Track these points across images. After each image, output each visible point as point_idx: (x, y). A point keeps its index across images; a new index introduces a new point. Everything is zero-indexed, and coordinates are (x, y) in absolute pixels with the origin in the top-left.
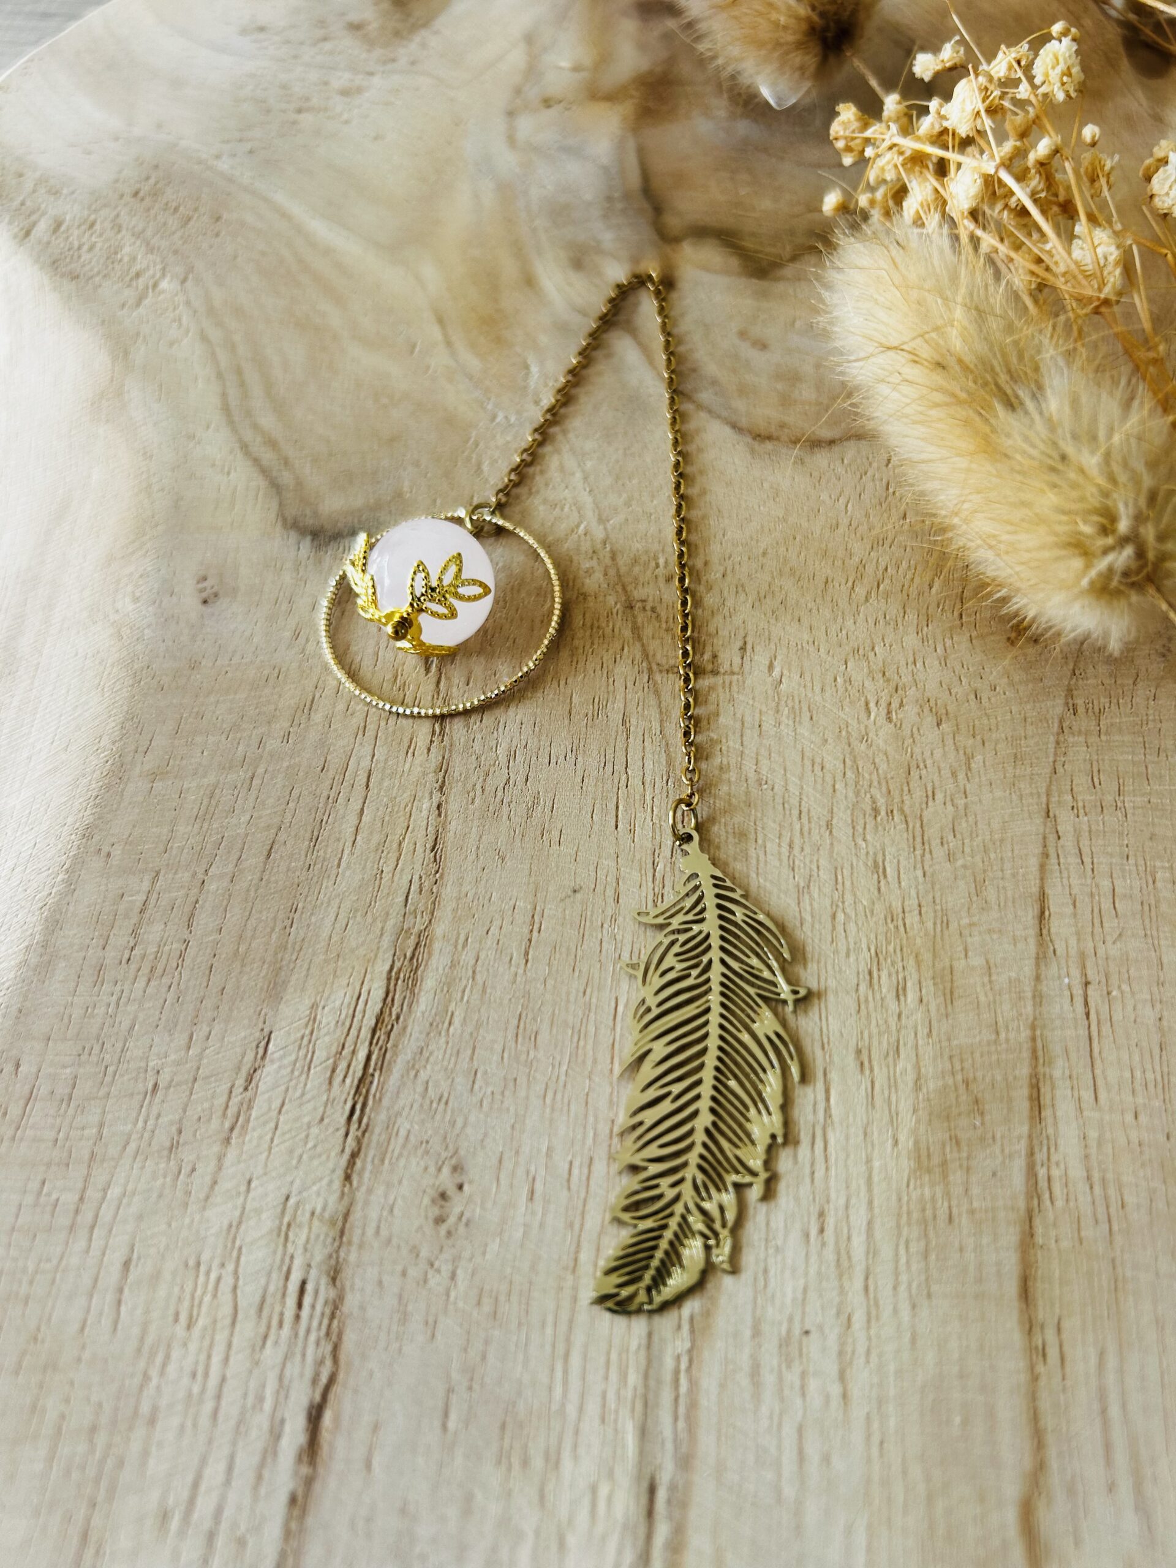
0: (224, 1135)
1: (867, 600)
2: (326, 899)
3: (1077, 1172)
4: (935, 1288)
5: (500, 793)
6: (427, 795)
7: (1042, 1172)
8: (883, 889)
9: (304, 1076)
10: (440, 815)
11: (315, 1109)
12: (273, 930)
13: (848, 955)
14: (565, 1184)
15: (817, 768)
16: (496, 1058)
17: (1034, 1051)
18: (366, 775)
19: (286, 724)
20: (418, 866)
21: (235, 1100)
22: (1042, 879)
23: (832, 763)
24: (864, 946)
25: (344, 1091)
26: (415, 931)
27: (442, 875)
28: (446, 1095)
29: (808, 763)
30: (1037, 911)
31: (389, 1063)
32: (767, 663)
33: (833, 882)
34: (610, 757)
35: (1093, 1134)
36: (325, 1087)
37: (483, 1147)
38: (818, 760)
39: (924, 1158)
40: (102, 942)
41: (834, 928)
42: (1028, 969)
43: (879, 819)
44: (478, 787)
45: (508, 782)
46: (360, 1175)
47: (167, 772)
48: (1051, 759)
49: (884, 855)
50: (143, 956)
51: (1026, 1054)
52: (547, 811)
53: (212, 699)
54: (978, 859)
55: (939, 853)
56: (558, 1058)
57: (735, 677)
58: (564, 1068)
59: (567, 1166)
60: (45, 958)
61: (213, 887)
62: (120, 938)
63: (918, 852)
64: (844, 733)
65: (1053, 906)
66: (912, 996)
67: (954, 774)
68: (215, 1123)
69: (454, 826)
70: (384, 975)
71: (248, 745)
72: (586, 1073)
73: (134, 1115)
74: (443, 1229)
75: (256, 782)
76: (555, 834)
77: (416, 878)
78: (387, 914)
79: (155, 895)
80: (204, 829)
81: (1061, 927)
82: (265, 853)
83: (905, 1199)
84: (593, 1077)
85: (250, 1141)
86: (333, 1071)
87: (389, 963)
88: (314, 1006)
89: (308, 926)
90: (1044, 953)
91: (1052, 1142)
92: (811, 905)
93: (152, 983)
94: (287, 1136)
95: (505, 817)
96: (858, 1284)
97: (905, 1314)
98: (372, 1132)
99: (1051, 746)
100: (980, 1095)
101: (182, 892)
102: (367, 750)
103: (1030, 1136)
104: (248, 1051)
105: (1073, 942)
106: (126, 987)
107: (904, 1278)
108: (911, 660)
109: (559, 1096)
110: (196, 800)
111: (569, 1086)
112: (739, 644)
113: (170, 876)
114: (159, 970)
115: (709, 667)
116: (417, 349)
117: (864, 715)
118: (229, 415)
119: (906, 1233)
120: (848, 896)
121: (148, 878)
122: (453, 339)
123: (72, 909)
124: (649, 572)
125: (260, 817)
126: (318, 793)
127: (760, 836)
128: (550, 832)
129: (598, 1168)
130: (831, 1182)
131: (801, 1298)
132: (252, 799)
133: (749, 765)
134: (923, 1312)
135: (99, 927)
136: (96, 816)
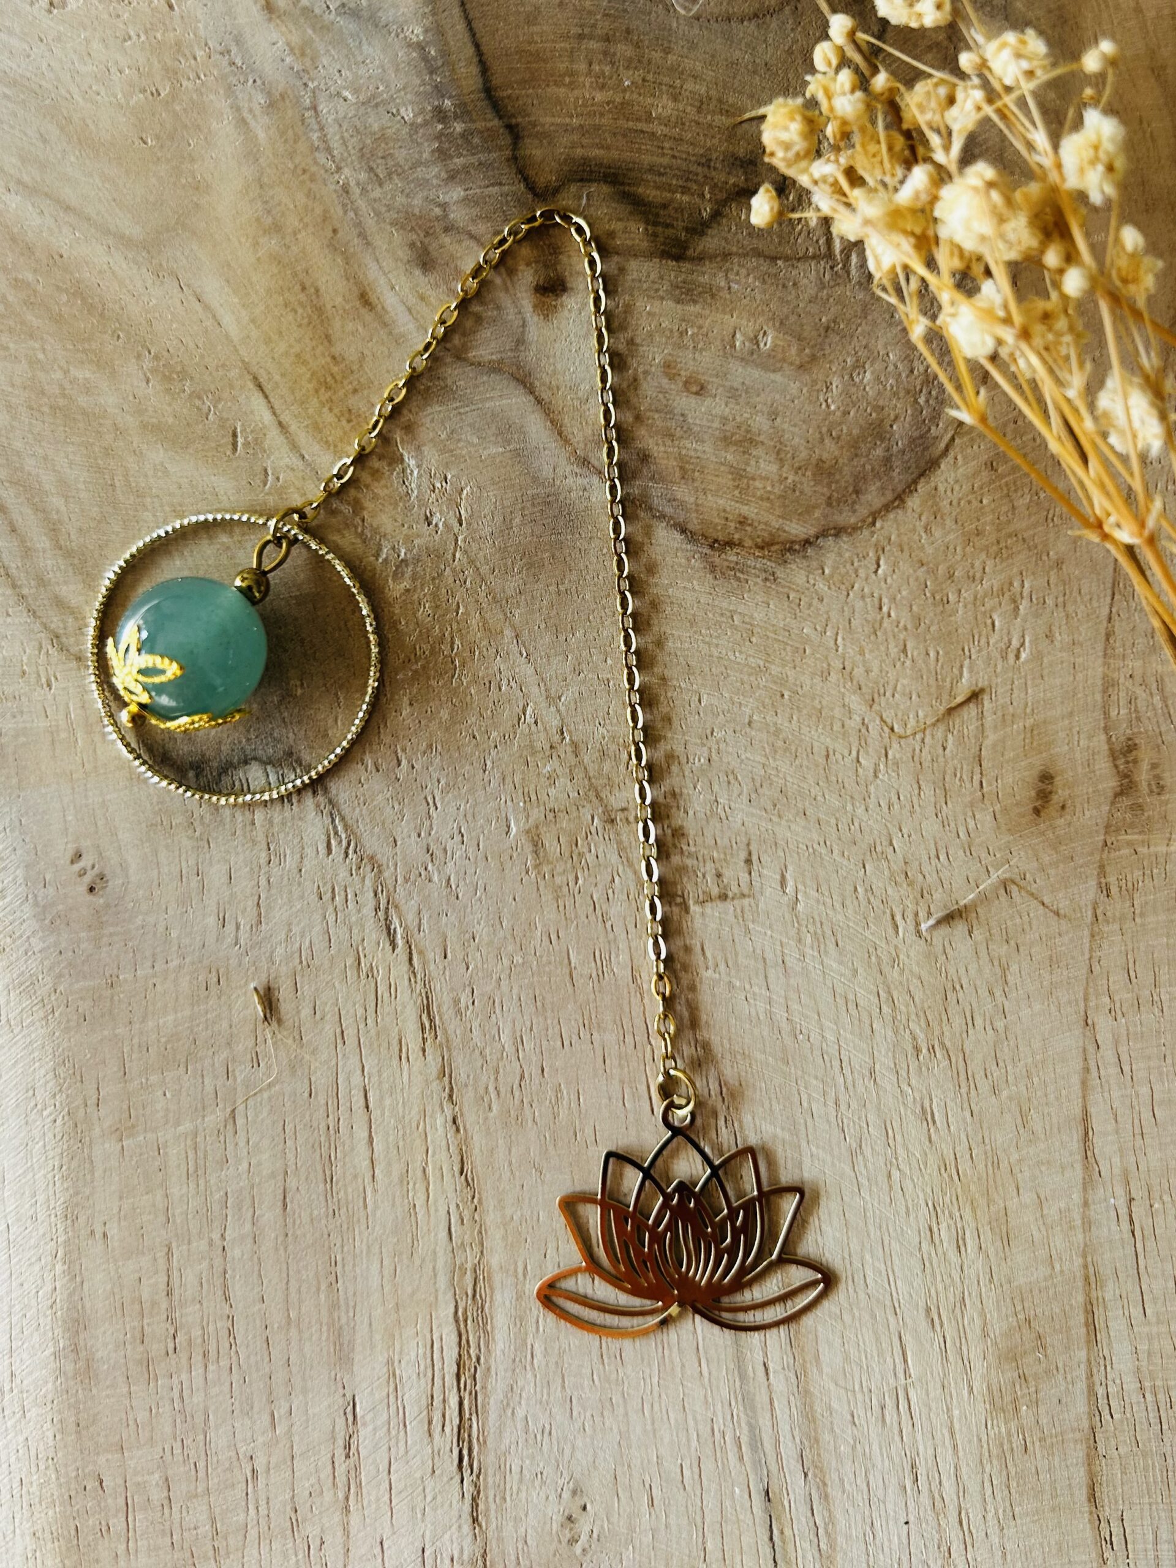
0: (342, 1504)
1: (876, 776)
2: (364, 1247)
3: (1131, 1385)
4: (1017, 1510)
5: (517, 1093)
6: (437, 1108)
7: (1101, 1391)
8: (933, 1136)
9: (402, 1433)
10: (458, 1130)
11: (423, 1463)
12: (318, 1289)
13: (908, 1213)
14: (680, 1485)
15: (852, 1007)
16: (587, 1383)
17: (1087, 1278)
18: (362, 1094)
19: (250, 1043)
20: (451, 1194)
21: (341, 1470)
22: (1084, 1097)
23: (866, 999)
24: (923, 1203)
25: (446, 1440)
26: (469, 1266)
27: (480, 1200)
28: (547, 1427)
29: (841, 1001)
30: (1081, 1132)
31: (483, 1406)
32: (778, 877)
33: (884, 1138)
35: (1143, 1347)
36: (426, 1440)
37: (595, 1468)
38: (851, 997)
39: (998, 1398)
40: (138, 1335)
41: (891, 1187)
42: (1077, 1197)
43: (921, 1058)
44: (491, 1089)
45: (522, 1077)
46: (487, 1516)
47: (133, 1126)
48: (1087, 956)
49: (931, 1099)
50: (190, 1342)
51: (1080, 1283)
52: (575, 1105)
53: (151, 1024)
54: (1022, 1086)
55: (984, 1086)
56: (648, 1371)
57: (746, 901)
58: (655, 1380)
59: (679, 1471)
60: (80, 1364)
61: (237, 1253)
62: (158, 1327)
63: (964, 1090)
64: (873, 959)
65: (1096, 1123)
66: (972, 1244)
67: (991, 993)
68: (328, 1496)
69: (478, 1142)
70: (451, 1319)
71: (216, 1077)
72: (678, 1380)
73: (244, 1503)
74: (578, 1549)
75: (240, 1121)
76: (589, 1131)
77: (453, 1208)
78: (435, 1252)
79: (176, 1274)
80: (202, 1187)
81: (1104, 1145)
82: (280, 1204)
83: (984, 1438)
84: (685, 1383)
85: (369, 1505)
86: (430, 1423)
87: (452, 1305)
88: (389, 1362)
89: (355, 1278)
90: (1090, 1177)
91: (1108, 1363)
92: (865, 1166)
93: (211, 1367)
94: (404, 1494)
95: (530, 1122)
96: (954, 1519)
97: (995, 1539)
98: (486, 1475)
99: (1086, 940)
100: (1041, 1330)
101: (205, 1264)
102: (354, 1061)
103: (1089, 1361)
104: (337, 1420)
105: (1116, 1160)
106: (184, 1377)
107: (991, 1507)
108: (933, 853)
109: (656, 1407)
110: (179, 1153)
111: (664, 1397)
112: (743, 855)
113: (185, 1248)
115: (715, 891)
116: (240, 440)
117: (891, 931)
118: (14, 586)
119: (988, 1469)
120: (901, 1151)
121: (161, 1254)
122: (286, 418)
123: (88, 1305)
124: (622, 768)
125: (259, 1164)
126: (315, 1124)
127: (804, 1097)
128: (582, 1130)
129: (708, 1466)
130: (919, 1436)
131: (905, 1541)
132: (242, 1144)
133: (780, 1014)
134: (1010, 1532)
135: (127, 1319)
136: (71, 1191)
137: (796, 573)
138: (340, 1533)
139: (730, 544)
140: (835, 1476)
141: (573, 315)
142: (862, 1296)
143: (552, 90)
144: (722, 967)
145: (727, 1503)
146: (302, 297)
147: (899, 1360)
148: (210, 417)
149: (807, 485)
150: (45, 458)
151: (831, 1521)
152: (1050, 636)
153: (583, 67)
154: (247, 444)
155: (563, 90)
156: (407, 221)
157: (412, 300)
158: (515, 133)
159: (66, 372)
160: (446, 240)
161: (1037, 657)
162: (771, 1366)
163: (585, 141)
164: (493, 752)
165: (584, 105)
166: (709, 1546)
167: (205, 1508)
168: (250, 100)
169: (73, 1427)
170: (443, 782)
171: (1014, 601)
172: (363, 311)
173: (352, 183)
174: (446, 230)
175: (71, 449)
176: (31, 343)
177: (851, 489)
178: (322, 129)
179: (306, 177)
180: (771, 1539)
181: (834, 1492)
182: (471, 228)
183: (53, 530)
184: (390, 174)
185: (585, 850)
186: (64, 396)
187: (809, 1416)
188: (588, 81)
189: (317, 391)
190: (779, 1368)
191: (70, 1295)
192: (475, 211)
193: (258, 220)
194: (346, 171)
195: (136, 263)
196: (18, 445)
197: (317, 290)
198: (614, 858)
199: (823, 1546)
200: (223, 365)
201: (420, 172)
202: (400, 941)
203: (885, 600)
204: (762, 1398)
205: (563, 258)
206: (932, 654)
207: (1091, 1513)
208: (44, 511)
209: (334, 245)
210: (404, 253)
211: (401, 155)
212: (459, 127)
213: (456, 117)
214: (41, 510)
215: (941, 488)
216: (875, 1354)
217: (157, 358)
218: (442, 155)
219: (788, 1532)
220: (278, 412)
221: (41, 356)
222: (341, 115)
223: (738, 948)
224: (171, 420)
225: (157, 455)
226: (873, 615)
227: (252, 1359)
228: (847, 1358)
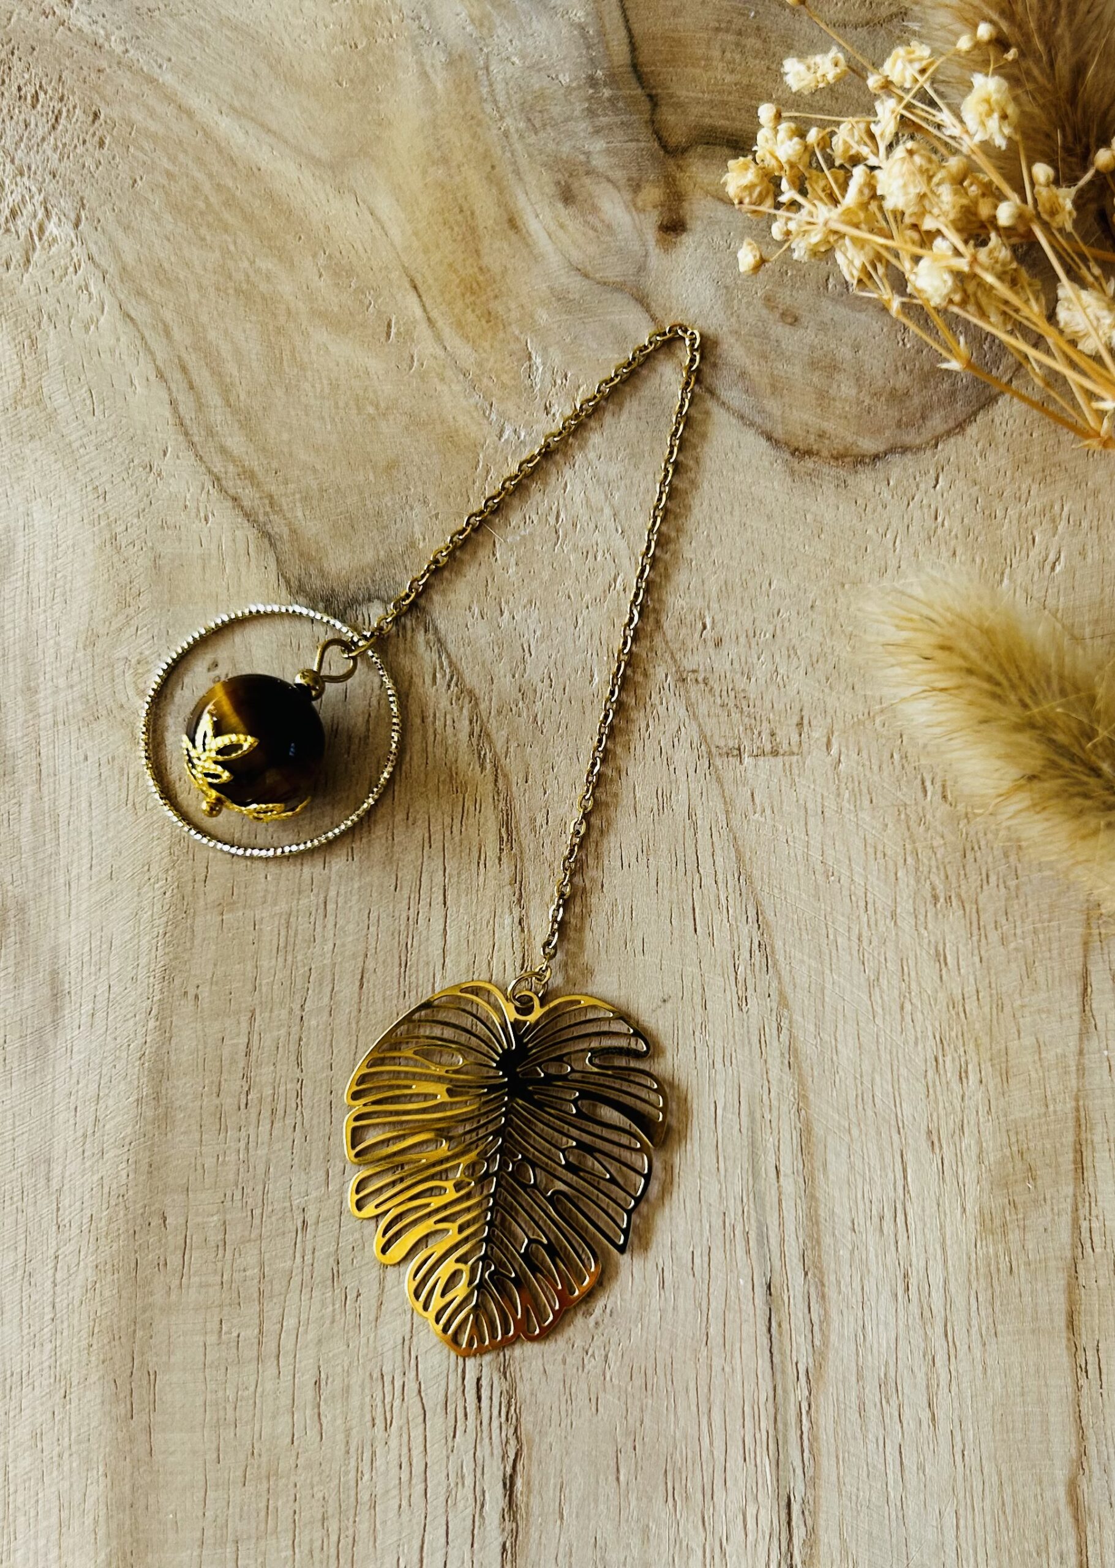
4: (1000, 1328)
5: (578, 904)
6: (507, 910)
7: (1085, 1225)
8: (945, 977)
10: (523, 930)
13: (916, 1044)
14: (690, 1271)
15: (880, 855)
17: (1078, 1120)
18: (441, 893)
22: (1085, 956)
23: (893, 849)
24: (930, 1034)
29: (870, 850)
30: (1080, 989)
32: (824, 740)
33: (899, 974)
34: (680, 854)
38: (880, 848)
39: (988, 1221)
40: (215, 1089)
41: (902, 1017)
42: (1072, 1045)
43: (938, 906)
45: (584, 890)
47: (234, 903)
49: (944, 943)
50: (260, 1100)
51: (1071, 1123)
52: (627, 919)
54: (1028, 941)
55: (994, 937)
57: (795, 758)
58: (676, 1171)
59: (690, 1258)
60: (160, 1110)
61: (313, 1023)
62: (233, 1084)
63: (975, 938)
64: (903, 816)
65: (1094, 982)
66: (973, 1078)
67: (1006, 855)
72: (697, 1174)
73: (291, 1252)
75: (331, 907)
76: (638, 943)
79: (256, 1037)
81: (1101, 1002)
82: (358, 984)
83: (973, 1256)
84: (702, 1177)
90: (1087, 1028)
91: (1092, 1200)
92: (881, 998)
93: (276, 1124)
96: (939, 1330)
97: (977, 1353)
100: (1032, 1163)
101: (283, 1031)
102: (438, 863)
103: (1075, 1195)
105: (1112, 1016)
106: (251, 1132)
107: (974, 1322)
109: (675, 1196)
110: (272, 930)
111: (683, 1187)
112: (796, 719)
113: (267, 1014)
114: (280, 1113)
115: (768, 748)
116: (393, 330)
117: (920, 794)
118: (186, 434)
119: (974, 1285)
120: (914, 986)
121: (244, 1019)
122: (435, 314)
123: (173, 1058)
124: (697, 635)
125: (343, 945)
126: (397, 914)
127: (831, 931)
128: (633, 941)
129: (717, 1255)
130: (913, 1248)
131: (893, 1346)
132: (330, 926)
133: (816, 855)
134: (992, 1347)
135: (207, 1073)
136: (171, 956)
137: (865, 481)
138: (376, 1286)
139: (809, 453)
140: (833, 1278)
141: (691, 250)
142: (870, 1113)
143: (690, 70)
144: (768, 812)
145: (732, 1292)
146: (459, 218)
147: (899, 1175)
148: (371, 309)
149: (881, 408)
150: (226, 331)
151: (825, 1319)
152: (1083, 554)
153: (716, 53)
154: (398, 334)
155: (698, 71)
156: (556, 163)
157: (553, 227)
158: (654, 101)
159: (252, 263)
160: (587, 181)
161: (1071, 571)
162: (782, 1169)
163: (713, 113)
164: (585, 612)
165: (715, 84)
166: (712, 1331)
167: (256, 1252)
168: (433, 56)
169: (146, 1168)
170: (538, 633)
171: (1053, 521)
172: (511, 233)
173: (512, 130)
174: (587, 173)
175: (248, 325)
176: (226, 237)
177: (918, 415)
178: (491, 85)
179: (474, 122)
180: (769, 1330)
181: (831, 1292)
182: (610, 173)
183: (226, 391)
184: (544, 125)
185: (657, 702)
186: (248, 282)
187: (813, 1220)
188: (720, 65)
189: (463, 295)
190: (789, 1172)
191: (158, 1048)
192: (614, 161)
193: (428, 154)
194: (508, 121)
195: (321, 178)
196: (204, 318)
197: (472, 213)
198: (682, 712)
199: (817, 1343)
200: (386, 267)
201: (571, 125)
202: (488, 766)
203: (941, 512)
204: (772, 1198)
205: (686, 205)
206: (978, 560)
207: (1069, 1340)
208: (220, 375)
209: (493, 179)
210: (550, 189)
211: (556, 111)
212: (607, 93)
213: (605, 85)
214: (217, 373)
215: (997, 421)
216: (878, 1167)
217: (330, 257)
218: (591, 113)
219: (785, 1326)
220: (429, 309)
221: (232, 248)
222: (508, 75)
223: (784, 798)
224: (336, 309)
225: (321, 335)
226: (929, 523)
227: (315, 1122)
228: (852, 1167)
